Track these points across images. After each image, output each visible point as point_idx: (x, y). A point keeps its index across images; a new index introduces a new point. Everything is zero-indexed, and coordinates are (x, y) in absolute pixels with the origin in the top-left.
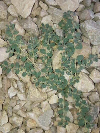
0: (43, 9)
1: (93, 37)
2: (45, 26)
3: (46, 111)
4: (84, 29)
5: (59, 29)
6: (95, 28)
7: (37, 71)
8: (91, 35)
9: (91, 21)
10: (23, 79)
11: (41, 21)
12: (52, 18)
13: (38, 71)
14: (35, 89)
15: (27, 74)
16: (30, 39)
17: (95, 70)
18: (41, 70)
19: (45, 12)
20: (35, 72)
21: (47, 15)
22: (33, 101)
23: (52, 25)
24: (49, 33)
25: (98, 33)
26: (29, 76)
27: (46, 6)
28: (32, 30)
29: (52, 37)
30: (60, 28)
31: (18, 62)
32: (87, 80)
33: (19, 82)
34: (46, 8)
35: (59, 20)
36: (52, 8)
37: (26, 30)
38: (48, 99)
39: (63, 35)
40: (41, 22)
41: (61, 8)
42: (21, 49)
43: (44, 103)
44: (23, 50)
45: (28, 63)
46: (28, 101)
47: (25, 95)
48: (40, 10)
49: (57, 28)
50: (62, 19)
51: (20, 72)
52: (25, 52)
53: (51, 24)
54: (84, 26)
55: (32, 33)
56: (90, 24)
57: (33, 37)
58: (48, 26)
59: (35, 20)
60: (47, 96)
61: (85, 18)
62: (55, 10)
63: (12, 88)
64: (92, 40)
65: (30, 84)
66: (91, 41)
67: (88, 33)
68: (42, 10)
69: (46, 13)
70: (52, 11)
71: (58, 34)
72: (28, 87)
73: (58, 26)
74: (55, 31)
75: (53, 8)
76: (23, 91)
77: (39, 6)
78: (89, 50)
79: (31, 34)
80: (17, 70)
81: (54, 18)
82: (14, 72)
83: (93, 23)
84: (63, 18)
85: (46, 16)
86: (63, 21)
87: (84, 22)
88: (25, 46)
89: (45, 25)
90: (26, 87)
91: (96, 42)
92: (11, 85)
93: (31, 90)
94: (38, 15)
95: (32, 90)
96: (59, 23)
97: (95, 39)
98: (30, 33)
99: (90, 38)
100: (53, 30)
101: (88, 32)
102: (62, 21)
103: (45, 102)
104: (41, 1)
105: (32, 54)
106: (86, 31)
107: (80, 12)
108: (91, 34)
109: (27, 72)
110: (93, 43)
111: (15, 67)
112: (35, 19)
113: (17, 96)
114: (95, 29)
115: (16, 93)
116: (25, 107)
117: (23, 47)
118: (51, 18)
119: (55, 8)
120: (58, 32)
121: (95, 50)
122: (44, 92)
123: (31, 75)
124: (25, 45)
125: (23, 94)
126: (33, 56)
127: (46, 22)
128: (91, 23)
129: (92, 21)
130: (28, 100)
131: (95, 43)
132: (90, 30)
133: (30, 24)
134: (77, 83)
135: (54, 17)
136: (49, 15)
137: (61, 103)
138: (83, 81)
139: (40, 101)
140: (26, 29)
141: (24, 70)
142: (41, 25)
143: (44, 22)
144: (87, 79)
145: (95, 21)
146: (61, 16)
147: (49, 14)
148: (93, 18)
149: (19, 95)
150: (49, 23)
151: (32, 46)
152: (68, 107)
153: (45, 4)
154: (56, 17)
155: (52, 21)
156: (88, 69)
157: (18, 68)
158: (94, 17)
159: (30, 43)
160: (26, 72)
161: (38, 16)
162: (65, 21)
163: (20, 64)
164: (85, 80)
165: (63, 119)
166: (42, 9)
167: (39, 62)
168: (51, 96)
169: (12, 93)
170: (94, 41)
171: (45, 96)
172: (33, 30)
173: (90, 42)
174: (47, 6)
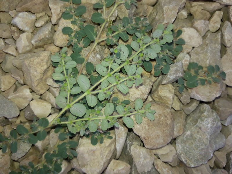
0: (209, 23)
1: (191, 138)
2: (178, 38)
3: (11, 102)
4: (200, 117)
5: (182, 67)
6: (209, 137)
7: (84, 53)
8: (193, 133)
9: (219, 124)
10: (58, 33)
11: (186, 26)
12: (198, 47)
13: (84, 57)
14: (44, 64)
15: (70, 35)
16: (142, 19)
17: (129, 166)
18: (89, 61)
19: (206, 28)
20: (80, 51)
21: (201, 35)
22: (24, 69)
23: (186, 52)
24: (168, 52)
25: (202, 145)
26: (68, 42)
27: (218, 27)
28: (161, 15)
29: (162, 58)
30: (185, 68)
31: (87, 11)
32: (102, 158)
33: (49, 27)
34: (213, 27)
35: (200, 62)
36: (217, 39)
37: (157, 4)
38: (39, 96)
39: (174, 79)
40: (183, 27)
41: (225, 57)
42: (116, 5)
43: (27, 92)
44: (115, 11)
45: (93, 30)
46: (20, 59)
47: (28, 49)
48: (205, 18)
49: (183, 62)
50: (203, 65)
51: (69, 21)
52: (112, 16)
53: (187, 48)
54: (205, 114)
55: (157, 17)
56: (213, 124)
57: (147, 22)
58: (181, 43)
59: (182, 15)
60: (42, 92)
61: (221, 109)
62: (217, 45)
63: (33, 17)
64: (185, 139)
65: (54, 50)
66: (181, 138)
67: (195, 126)
68: (207, 22)
69: (205, 32)
70: (212, 42)
71: (173, 68)
72: (47, 47)
73: (188, 63)
74: (175, 61)
75: (219, 40)
76: (36, 42)
77: (212, 13)
78: (162, 141)
79: (153, 17)
80: (71, 13)
81: (201, 51)
82: (64, 10)
83: (218, 129)
84: (206, 67)
85: (198, 34)
86: (200, 71)
87: (213, 112)
88: (125, 13)
89: (180, 37)
90: (44, 44)
91: (183, 148)
92: (38, 13)
93: (39, 56)
94: (195, 18)
95: (41, 58)
96: (193, 63)
97: (187, 145)
98: (155, 14)
99: (187, 134)
100: (176, 58)
101: (197, 126)
102: (201, 67)
103: (30, 93)
104: (222, 13)
105: (113, 32)
106: (198, 122)
107: (228, 95)
108: (195, 133)
109: (73, 34)
110: (178, 143)
111: (76, 8)
112: (184, 13)
113: (20, 34)
114: (206, 137)
115: (26, 29)
116: (5, 57)
117: (121, 9)
118: (199, 45)
119: (220, 45)
120: (176, 68)
121: (166, 153)
122: (48, 84)
123: (71, 45)
124: (127, 12)
125: (28, 44)
126: (110, 35)
127: (187, 36)
128: (217, 125)
129: (221, 126)
130: (22, 58)
131: (181, 147)
132: (203, 128)
133: (171, 7)
134: (90, 141)
135: (203, 49)
136: (202, 39)
137: (38, 124)
138: (97, 153)
139: (28, 83)
140: (159, 4)
141: (75, 28)
142: (178, 29)
143: (185, 32)
144: (105, 157)
145: (221, 131)
146: (210, 61)
147: (204, 37)
148: (226, 125)
149: (23, 36)
150: (186, 44)
151: (129, 26)
152: (36, 142)
153: (220, 24)
154: (203, 53)
155: (193, 48)
156: (125, 152)
157: (76, 15)
158: (228, 125)
159: (134, 21)
160: (72, 32)
161: (193, 18)
162: (203, 73)
163: (85, 16)
164: (101, 154)
165: (10, 140)
166: (209, 19)
167: (103, 52)
168: (45, 100)
169: (23, 21)
170: (183, 144)
171: (42, 89)
172: (161, 17)
173: (178, 136)
174: (217, 29)
